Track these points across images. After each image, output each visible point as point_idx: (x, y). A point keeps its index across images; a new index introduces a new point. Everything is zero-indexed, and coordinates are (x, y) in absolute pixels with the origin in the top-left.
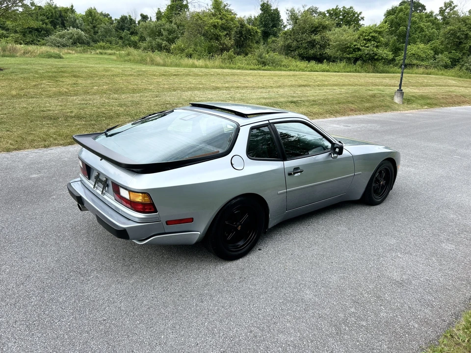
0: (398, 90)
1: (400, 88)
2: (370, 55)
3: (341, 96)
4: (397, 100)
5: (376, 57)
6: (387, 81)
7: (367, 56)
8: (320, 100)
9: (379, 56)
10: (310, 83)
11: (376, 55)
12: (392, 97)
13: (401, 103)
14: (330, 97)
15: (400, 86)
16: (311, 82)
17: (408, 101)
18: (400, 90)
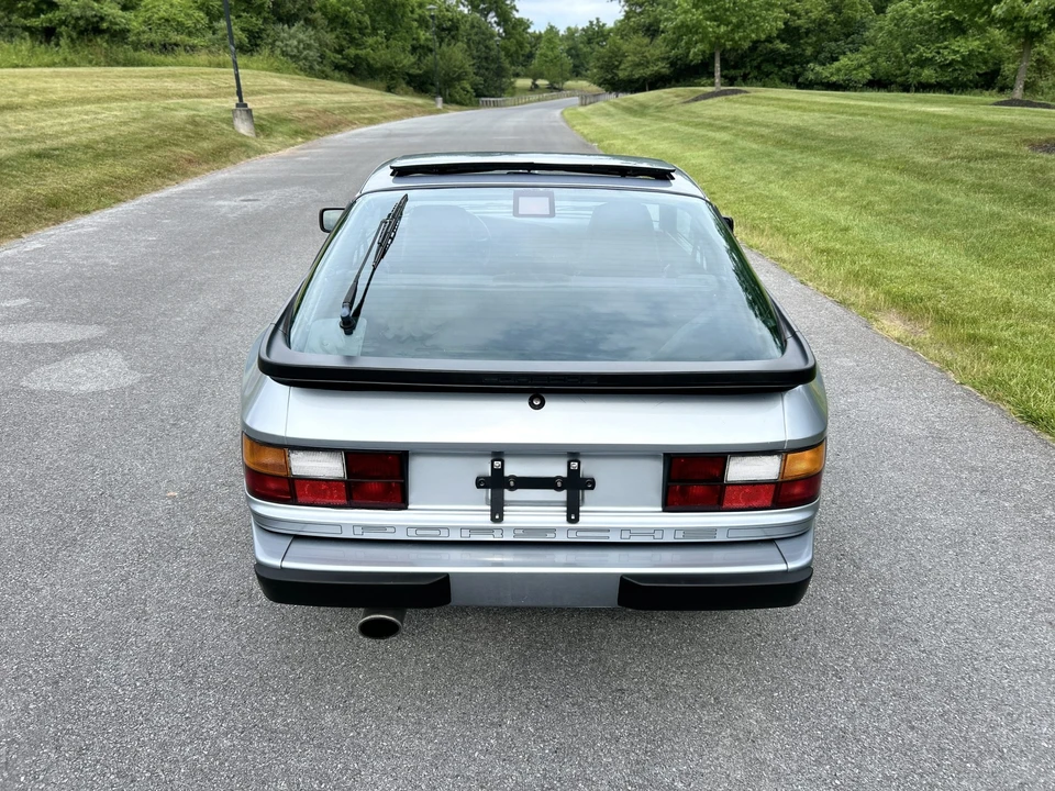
0: (237, 105)
1: (241, 99)
2: (87, 20)
3: (133, 127)
4: (243, 128)
5: (105, 25)
6: (169, 84)
7: (81, 23)
8: (97, 142)
9: (111, 22)
10: (17, 100)
11: (102, 19)
12: (230, 122)
13: (254, 135)
14: (112, 133)
15: (239, 93)
16: (11, 96)
17: (263, 128)
18: (241, 105)
